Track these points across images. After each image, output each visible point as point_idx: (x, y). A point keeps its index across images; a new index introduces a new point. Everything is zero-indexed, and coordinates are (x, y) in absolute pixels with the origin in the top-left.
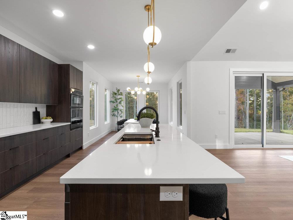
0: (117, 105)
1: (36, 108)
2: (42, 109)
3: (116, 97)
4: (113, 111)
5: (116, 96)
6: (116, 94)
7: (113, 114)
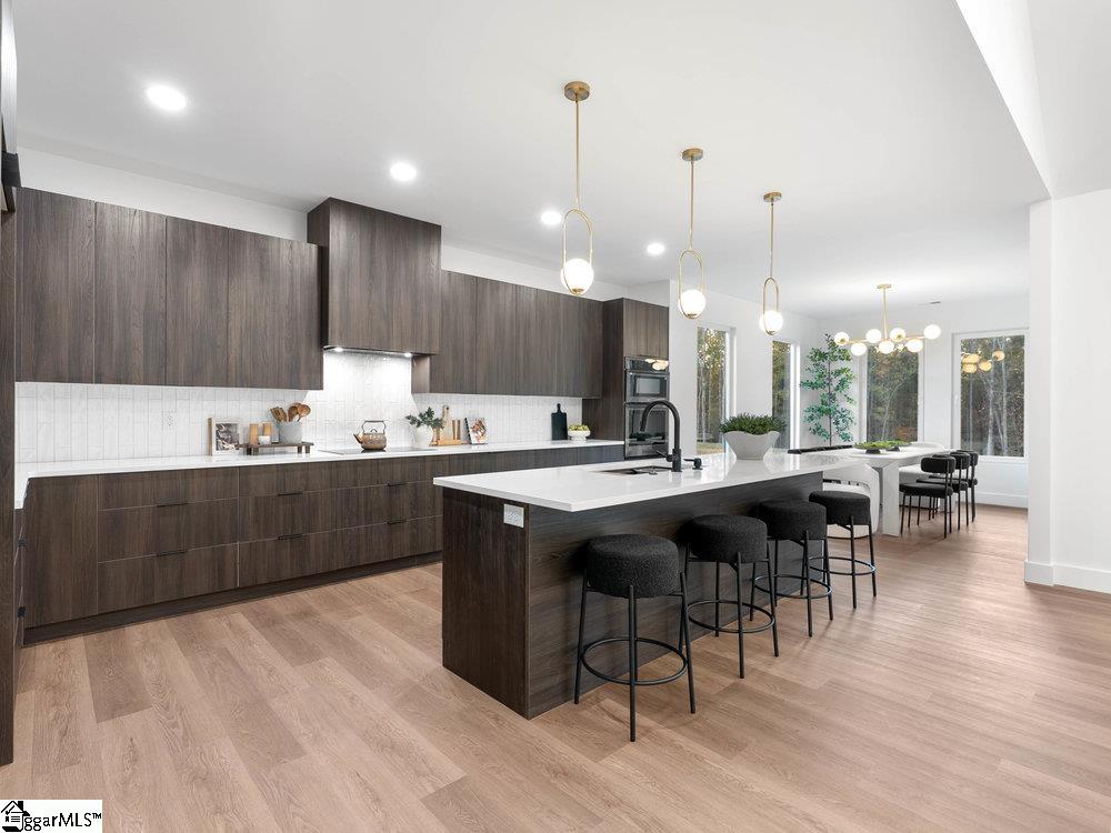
0: (832, 397)
1: (559, 406)
2: (572, 408)
3: (827, 367)
4: (811, 418)
5: (825, 363)
6: (823, 356)
7: (814, 427)
